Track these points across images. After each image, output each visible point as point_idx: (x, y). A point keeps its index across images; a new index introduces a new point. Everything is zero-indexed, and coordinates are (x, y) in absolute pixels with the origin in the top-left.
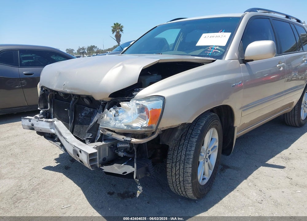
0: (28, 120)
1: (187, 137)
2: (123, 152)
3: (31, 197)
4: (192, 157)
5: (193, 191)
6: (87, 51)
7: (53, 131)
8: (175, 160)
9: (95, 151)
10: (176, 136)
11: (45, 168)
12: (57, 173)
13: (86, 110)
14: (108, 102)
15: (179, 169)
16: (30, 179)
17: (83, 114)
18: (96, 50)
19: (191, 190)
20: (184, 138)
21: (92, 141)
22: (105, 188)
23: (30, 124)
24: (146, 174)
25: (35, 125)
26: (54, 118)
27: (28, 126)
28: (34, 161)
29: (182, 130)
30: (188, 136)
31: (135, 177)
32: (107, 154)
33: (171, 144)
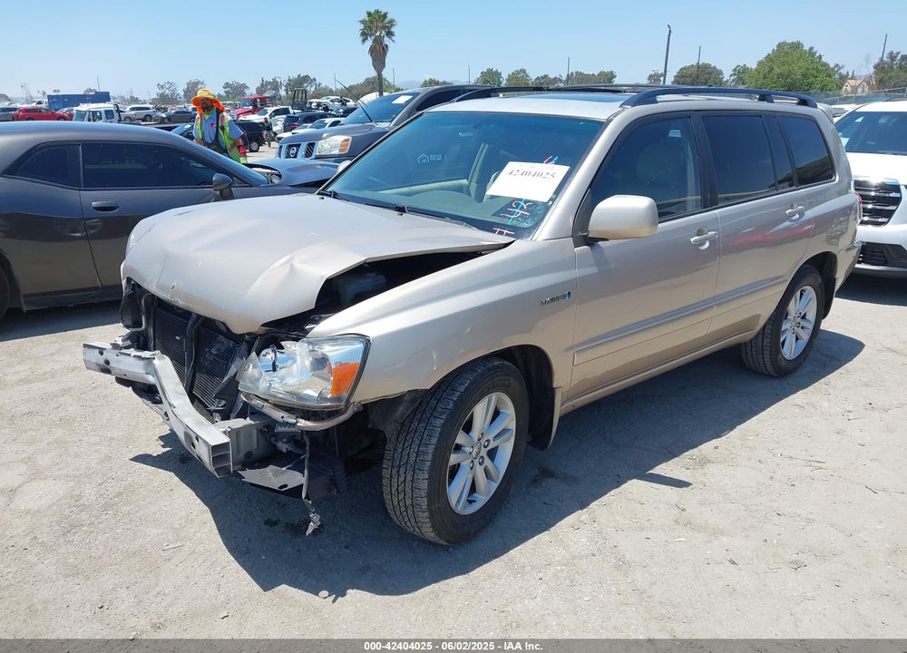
0: (98, 351)
1: (424, 416)
2: (287, 443)
3: (100, 523)
4: (430, 457)
5: (433, 526)
6: (286, 90)
7: (151, 379)
8: (398, 462)
9: (225, 439)
10: (398, 414)
11: (136, 459)
12: (160, 470)
13: (219, 342)
14: (260, 335)
15: (404, 481)
16: (100, 481)
17: (214, 351)
18: (313, 89)
19: (428, 525)
20: (418, 416)
21: (226, 416)
22: (262, 511)
23: (101, 360)
24: (330, 490)
25: (112, 364)
26: (155, 350)
27: (98, 365)
28: (111, 439)
29: (413, 401)
30: (428, 412)
31: (304, 496)
32: (253, 444)
33: (390, 429)
